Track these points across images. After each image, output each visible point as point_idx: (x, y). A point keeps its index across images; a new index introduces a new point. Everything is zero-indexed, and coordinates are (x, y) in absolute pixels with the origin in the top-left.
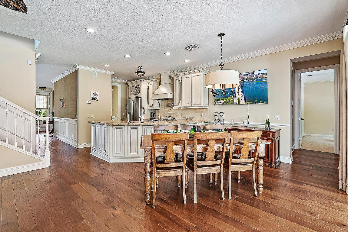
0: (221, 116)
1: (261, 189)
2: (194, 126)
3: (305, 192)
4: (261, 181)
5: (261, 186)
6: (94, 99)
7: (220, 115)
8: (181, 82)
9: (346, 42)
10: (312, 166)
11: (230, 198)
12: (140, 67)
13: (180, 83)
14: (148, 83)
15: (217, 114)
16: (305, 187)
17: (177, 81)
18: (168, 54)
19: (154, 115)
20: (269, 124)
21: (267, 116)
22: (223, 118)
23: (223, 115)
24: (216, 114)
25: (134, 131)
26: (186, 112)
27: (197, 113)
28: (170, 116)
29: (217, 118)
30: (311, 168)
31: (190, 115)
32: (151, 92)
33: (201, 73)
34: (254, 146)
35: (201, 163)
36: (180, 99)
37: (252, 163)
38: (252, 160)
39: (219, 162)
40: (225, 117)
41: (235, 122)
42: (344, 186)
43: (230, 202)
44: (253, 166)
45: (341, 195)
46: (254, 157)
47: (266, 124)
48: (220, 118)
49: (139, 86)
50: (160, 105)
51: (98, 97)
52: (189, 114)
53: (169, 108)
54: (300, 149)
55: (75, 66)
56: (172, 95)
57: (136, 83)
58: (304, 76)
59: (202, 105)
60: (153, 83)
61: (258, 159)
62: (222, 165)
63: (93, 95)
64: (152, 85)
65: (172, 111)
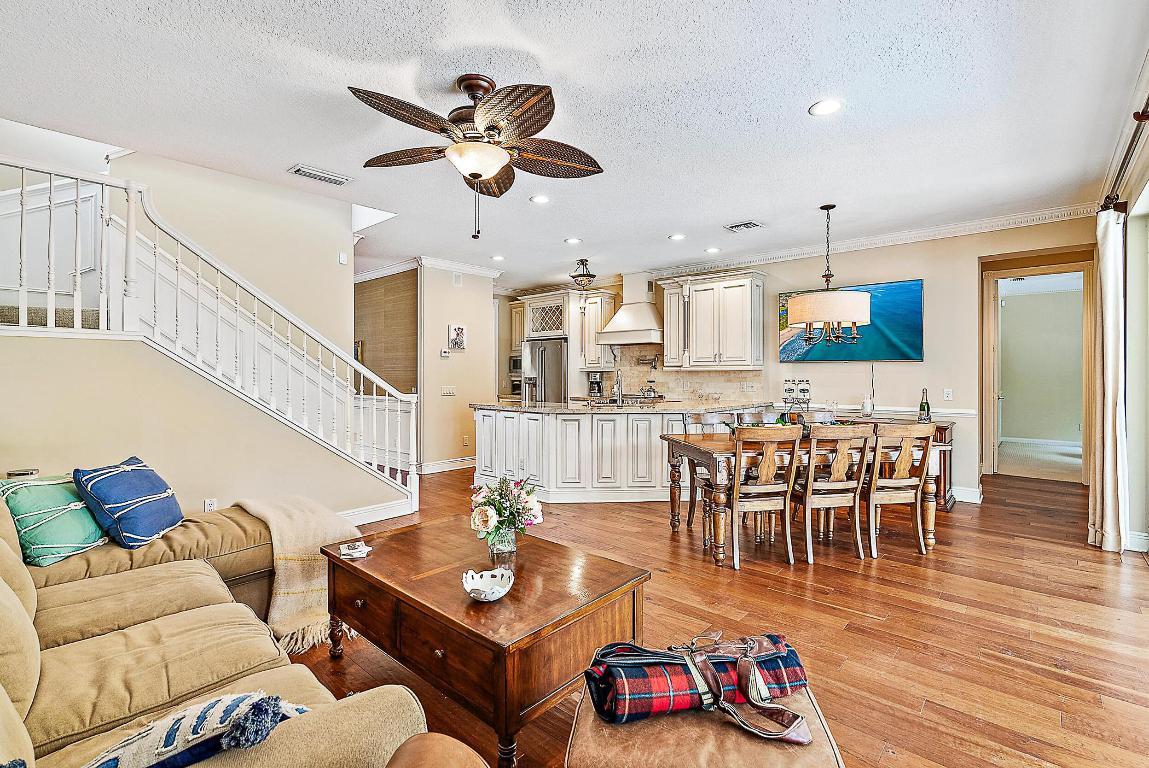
0: (803, 391)
1: (932, 542)
2: (783, 415)
3: (1021, 549)
4: (931, 526)
5: (931, 536)
6: (457, 344)
7: (801, 387)
8: (686, 300)
9: (1103, 244)
10: (1030, 507)
11: (875, 555)
12: (583, 262)
13: (687, 306)
14: (583, 300)
15: (793, 387)
16: (1018, 541)
17: (675, 298)
18: (678, 237)
19: (599, 387)
20: (928, 410)
21: (925, 392)
22: (807, 396)
23: (806, 387)
24: (790, 385)
25: (608, 426)
26: (696, 379)
27: (729, 381)
28: (651, 390)
29: (794, 395)
30: (1029, 511)
31: (711, 387)
32: (593, 326)
33: (746, 281)
34: (918, 455)
35: (821, 485)
36: (686, 345)
37: (915, 487)
38: (915, 481)
39: (852, 484)
40: (812, 394)
41: (840, 407)
42: (1099, 535)
43: (875, 562)
44: (916, 494)
45: (1091, 552)
46: (920, 477)
47: (922, 409)
48: (801, 396)
49: (558, 308)
50: (618, 359)
51: (465, 339)
52: (704, 385)
53: (646, 368)
54: (995, 475)
55: (417, 260)
56: (659, 333)
57: (549, 300)
58: (1006, 286)
59: (749, 364)
60: (598, 300)
61: (925, 482)
62: (858, 491)
63: (453, 335)
64: (595, 305)
65: (655, 375)
